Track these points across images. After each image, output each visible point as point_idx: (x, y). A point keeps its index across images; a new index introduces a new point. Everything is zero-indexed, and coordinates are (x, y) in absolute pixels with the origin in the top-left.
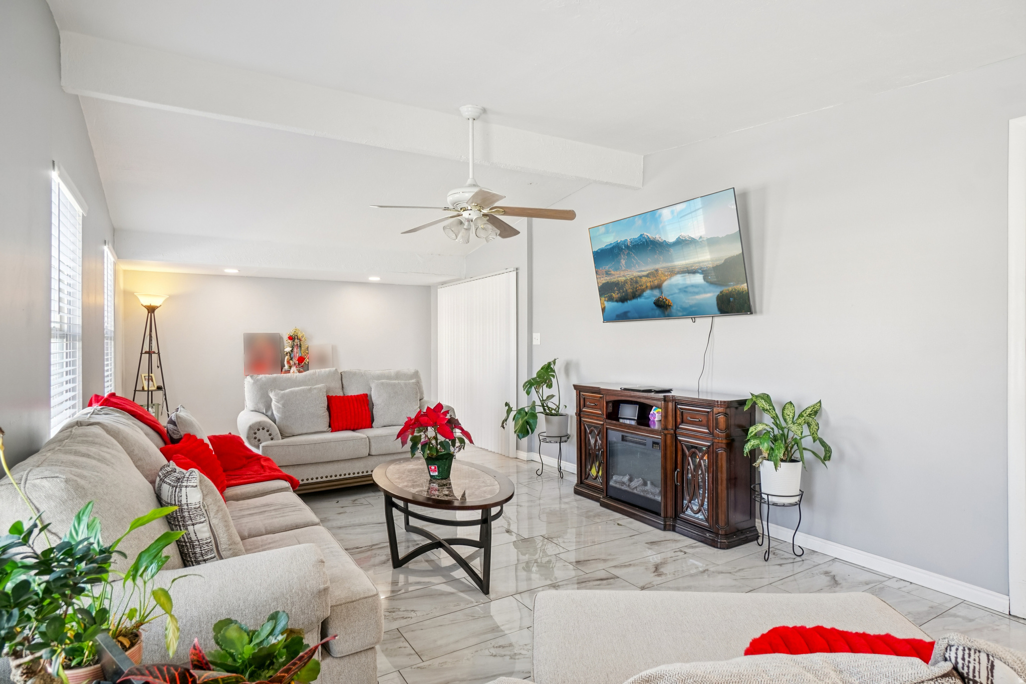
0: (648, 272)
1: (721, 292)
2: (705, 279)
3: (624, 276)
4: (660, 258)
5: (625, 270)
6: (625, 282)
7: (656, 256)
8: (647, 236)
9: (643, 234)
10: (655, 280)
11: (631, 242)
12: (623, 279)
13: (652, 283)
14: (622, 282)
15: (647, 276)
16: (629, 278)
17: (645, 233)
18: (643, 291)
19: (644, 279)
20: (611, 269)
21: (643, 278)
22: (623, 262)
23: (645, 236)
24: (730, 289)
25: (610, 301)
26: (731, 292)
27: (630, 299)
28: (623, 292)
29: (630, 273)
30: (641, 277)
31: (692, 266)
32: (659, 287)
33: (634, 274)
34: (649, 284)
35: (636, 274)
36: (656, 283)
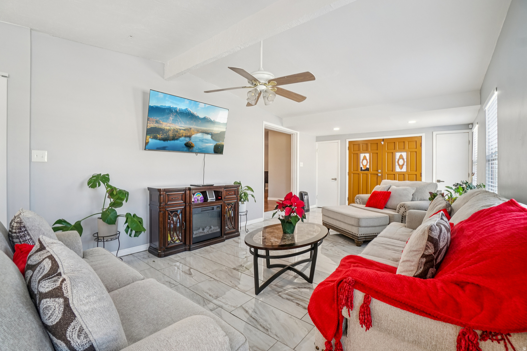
0: (185, 128)
2: (212, 137)
3: (169, 126)
4: (194, 123)
5: (171, 123)
6: (169, 130)
7: (192, 122)
8: (190, 110)
9: (188, 109)
10: (188, 133)
11: (180, 110)
12: (168, 128)
13: (186, 134)
14: (167, 129)
15: (184, 130)
16: (173, 128)
17: (189, 109)
18: (180, 137)
19: (182, 131)
20: (161, 120)
21: (182, 130)
22: (171, 118)
23: (189, 110)
24: (220, 143)
26: (220, 145)
28: (166, 135)
29: (174, 126)
30: (180, 130)
33: (177, 127)
34: (184, 134)
35: (178, 127)
36: (189, 134)
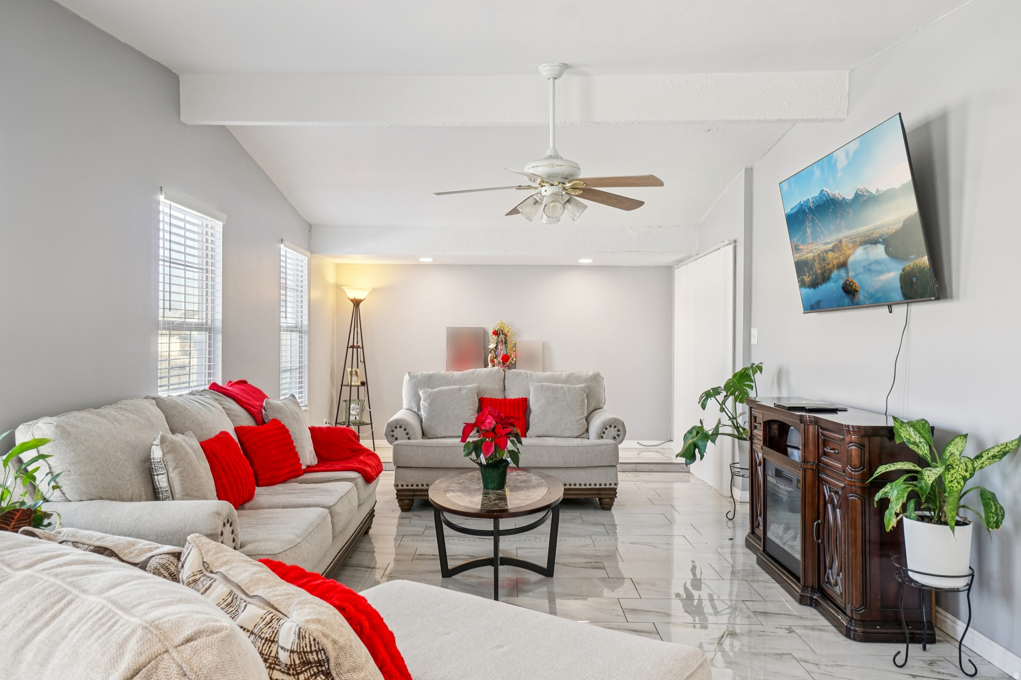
0: (832, 245)
1: (903, 270)
2: (887, 252)
3: (811, 251)
4: (842, 224)
5: (811, 243)
6: (814, 260)
7: (838, 222)
8: (827, 192)
9: (823, 190)
10: (840, 256)
11: (813, 202)
12: (810, 256)
13: (838, 260)
14: (810, 260)
15: (832, 250)
16: (816, 255)
17: (825, 189)
18: (831, 272)
19: (831, 255)
20: (799, 243)
21: (829, 253)
22: (809, 231)
23: (826, 193)
24: (912, 264)
25: (803, 287)
26: (913, 269)
27: (821, 284)
28: (813, 274)
29: (817, 247)
30: (826, 252)
31: (872, 233)
32: (843, 265)
33: (821, 248)
34: (835, 262)
35: (823, 248)
36: (842, 259)
